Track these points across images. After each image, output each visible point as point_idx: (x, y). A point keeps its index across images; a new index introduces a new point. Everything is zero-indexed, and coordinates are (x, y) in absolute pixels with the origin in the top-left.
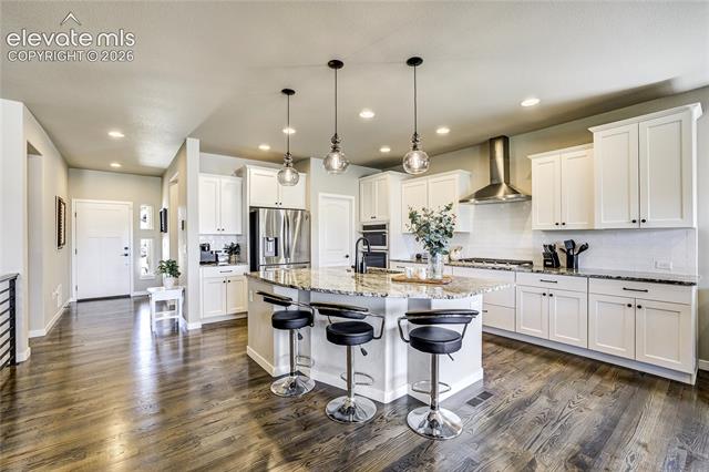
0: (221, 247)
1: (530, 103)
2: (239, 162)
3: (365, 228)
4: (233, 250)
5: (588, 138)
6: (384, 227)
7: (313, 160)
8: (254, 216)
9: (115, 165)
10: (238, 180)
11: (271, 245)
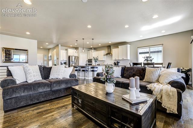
0: (63, 63)
1: (110, 42)
2: (66, 48)
3: (88, 60)
4: (65, 63)
5: (118, 47)
6: (91, 59)
7: (79, 48)
8: (69, 57)
9: (41, 47)
10: (66, 51)
11: (72, 62)
